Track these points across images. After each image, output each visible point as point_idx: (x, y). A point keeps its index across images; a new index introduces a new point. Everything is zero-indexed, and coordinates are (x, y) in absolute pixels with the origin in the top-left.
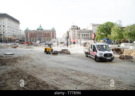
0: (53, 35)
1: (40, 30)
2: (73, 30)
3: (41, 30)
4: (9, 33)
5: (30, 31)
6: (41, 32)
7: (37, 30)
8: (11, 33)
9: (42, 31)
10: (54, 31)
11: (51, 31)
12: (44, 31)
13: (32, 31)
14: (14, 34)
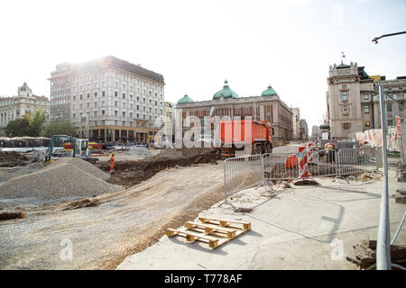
0: (269, 114)
1: (222, 99)
2: (340, 87)
3: (226, 98)
4: (120, 114)
5: (191, 105)
6: (227, 107)
7: (214, 98)
8: (127, 115)
9: (230, 101)
10: (274, 98)
11: (262, 99)
12: (235, 101)
13: (198, 105)
14: (141, 117)
